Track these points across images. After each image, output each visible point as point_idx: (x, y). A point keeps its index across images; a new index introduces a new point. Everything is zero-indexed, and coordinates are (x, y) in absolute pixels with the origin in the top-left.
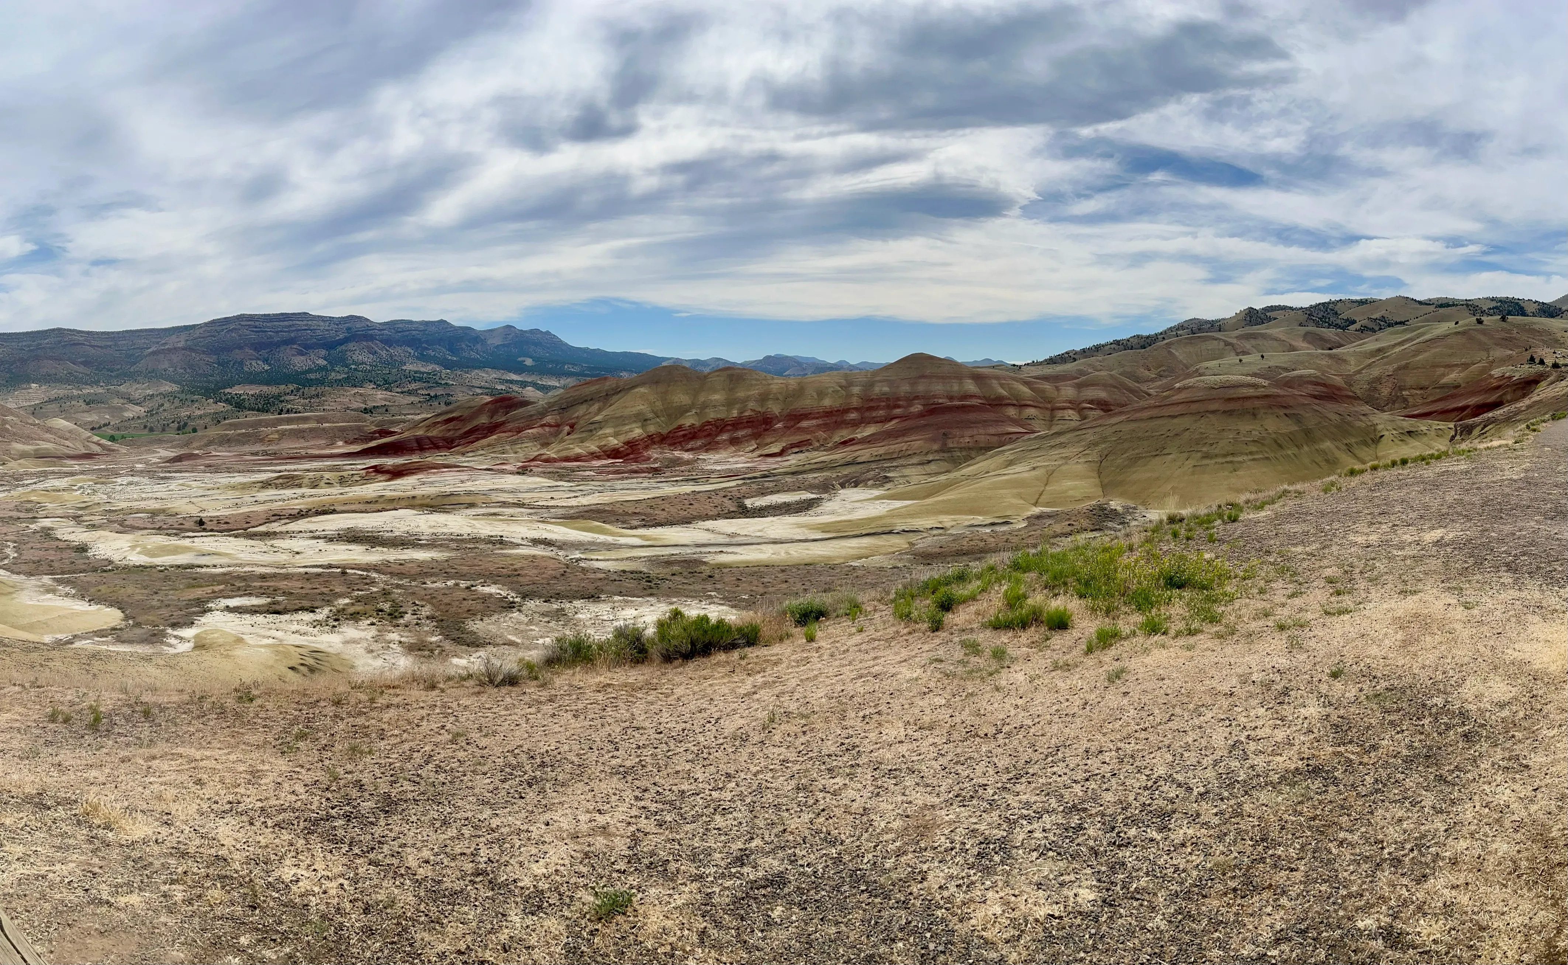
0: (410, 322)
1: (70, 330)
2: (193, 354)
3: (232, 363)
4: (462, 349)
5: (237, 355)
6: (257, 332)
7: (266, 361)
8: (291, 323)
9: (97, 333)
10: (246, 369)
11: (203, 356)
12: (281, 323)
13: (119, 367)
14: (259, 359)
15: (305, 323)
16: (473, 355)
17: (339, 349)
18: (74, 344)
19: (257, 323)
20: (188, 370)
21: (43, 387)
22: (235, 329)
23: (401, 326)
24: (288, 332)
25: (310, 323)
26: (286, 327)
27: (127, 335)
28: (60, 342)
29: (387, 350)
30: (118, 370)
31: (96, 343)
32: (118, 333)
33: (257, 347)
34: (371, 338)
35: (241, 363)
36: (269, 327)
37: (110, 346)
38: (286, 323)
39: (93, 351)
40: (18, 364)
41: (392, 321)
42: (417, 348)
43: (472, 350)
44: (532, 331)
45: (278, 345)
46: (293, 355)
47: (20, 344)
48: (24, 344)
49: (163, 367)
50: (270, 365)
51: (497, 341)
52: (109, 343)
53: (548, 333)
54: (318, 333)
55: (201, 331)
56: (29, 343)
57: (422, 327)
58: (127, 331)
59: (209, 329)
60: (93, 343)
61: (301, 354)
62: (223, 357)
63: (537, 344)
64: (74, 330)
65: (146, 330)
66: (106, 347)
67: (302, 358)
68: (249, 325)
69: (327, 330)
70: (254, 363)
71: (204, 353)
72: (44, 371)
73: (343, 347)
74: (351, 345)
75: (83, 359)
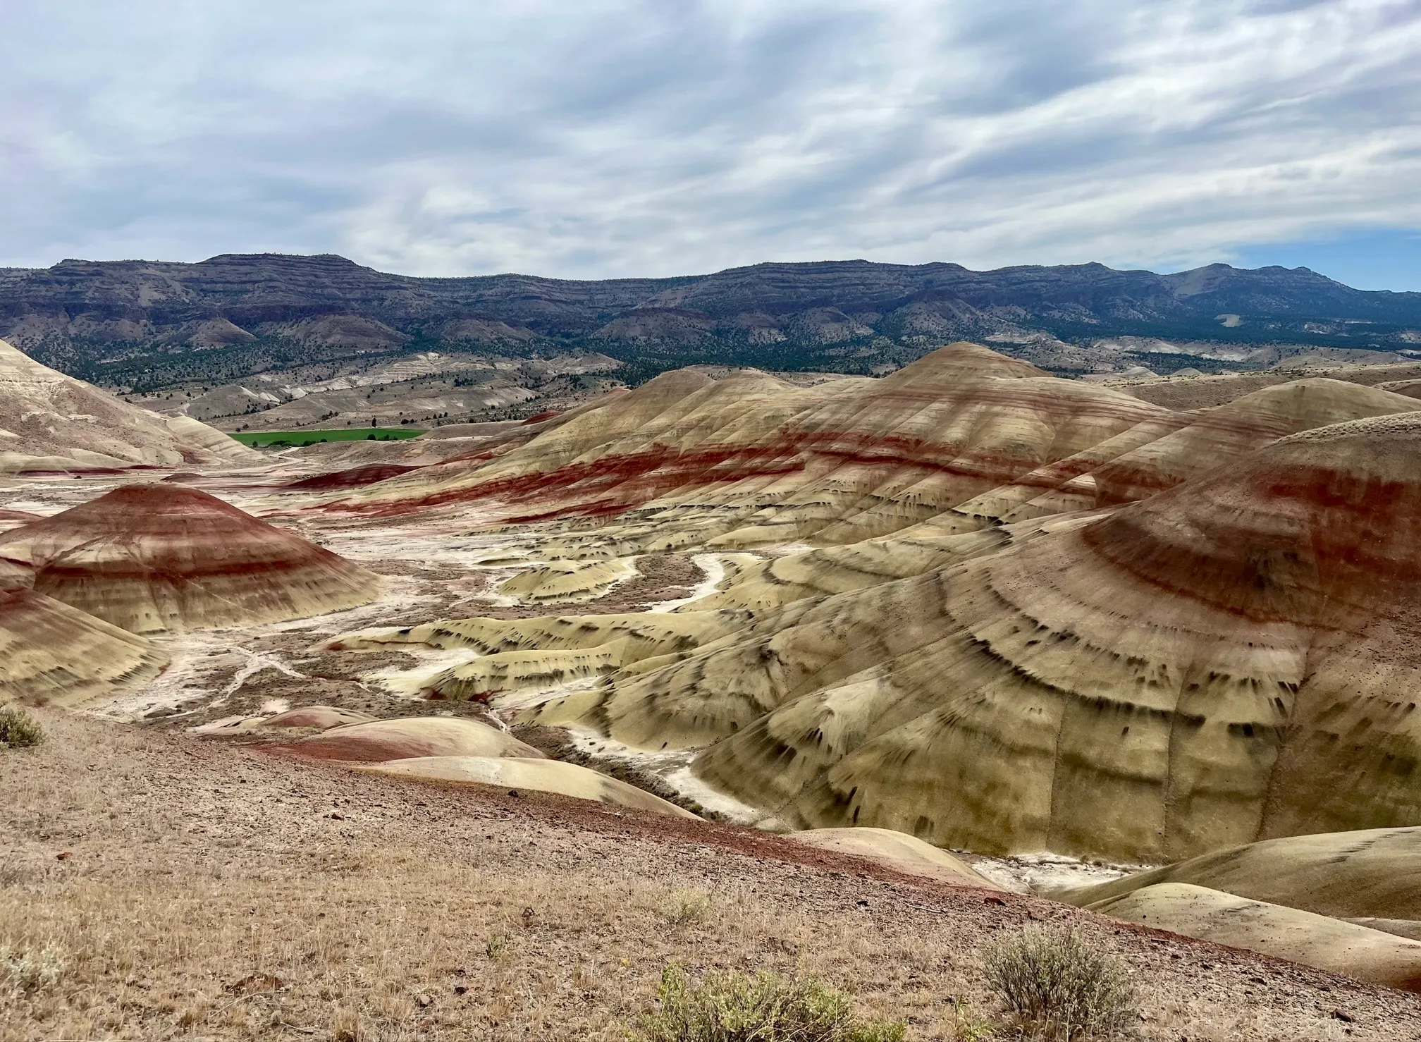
0: (1038, 269)
1: (527, 277)
2: (680, 318)
3: (734, 331)
4: (1114, 306)
5: (744, 320)
6: (783, 288)
7: (783, 329)
8: (837, 275)
9: (567, 282)
10: (751, 341)
11: (695, 322)
12: (823, 276)
13: (579, 331)
14: (773, 326)
15: (859, 274)
16: (1134, 314)
17: (899, 310)
18: (526, 298)
19: (786, 276)
20: (667, 340)
21: (442, 358)
22: (750, 284)
23: (1017, 275)
24: (831, 287)
25: (866, 274)
26: (828, 281)
27: (609, 286)
28: (508, 294)
29: (972, 313)
30: (577, 335)
31: (562, 297)
32: (597, 283)
33: (775, 309)
34: (951, 296)
35: (746, 332)
36: (802, 282)
37: (581, 302)
38: (830, 276)
39: (552, 308)
40: (432, 323)
41: (1004, 269)
42: (1033, 307)
43: (1133, 307)
44: (1264, 271)
45: (805, 307)
46: (824, 322)
47: (455, 295)
48: (461, 294)
49: (632, 334)
50: (787, 335)
51: (1191, 290)
52: (582, 297)
53: (1303, 271)
54: (876, 288)
55: (706, 285)
56: (467, 293)
57: (1057, 275)
58: (609, 282)
59: (717, 283)
60: (557, 296)
61: (837, 319)
62: (724, 323)
63: (1267, 290)
64: (534, 278)
65: (635, 281)
66: (573, 303)
67: (836, 326)
68: (773, 279)
69: (889, 285)
70: (765, 332)
71: (698, 316)
72: (462, 334)
73: (904, 310)
74: (917, 307)
75: (532, 319)
